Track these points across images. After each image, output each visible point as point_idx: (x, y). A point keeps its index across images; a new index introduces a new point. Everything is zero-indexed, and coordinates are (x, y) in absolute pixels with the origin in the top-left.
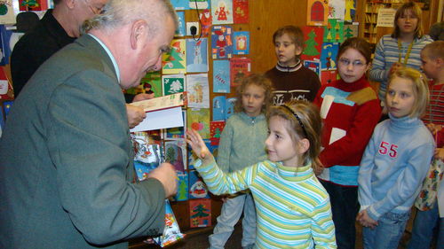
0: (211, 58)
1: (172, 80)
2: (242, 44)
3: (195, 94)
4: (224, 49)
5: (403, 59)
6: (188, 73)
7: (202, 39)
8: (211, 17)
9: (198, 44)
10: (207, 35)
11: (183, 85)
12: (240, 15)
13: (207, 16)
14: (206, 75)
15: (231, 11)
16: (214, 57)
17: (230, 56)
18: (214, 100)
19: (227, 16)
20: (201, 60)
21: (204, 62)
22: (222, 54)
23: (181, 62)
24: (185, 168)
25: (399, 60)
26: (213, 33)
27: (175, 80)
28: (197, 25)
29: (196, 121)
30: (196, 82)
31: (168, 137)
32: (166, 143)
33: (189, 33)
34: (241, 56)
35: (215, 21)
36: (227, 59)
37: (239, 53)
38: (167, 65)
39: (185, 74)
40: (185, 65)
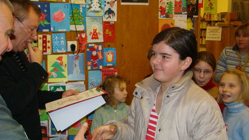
0: (86, 69)
1: (56, 87)
2: (110, 57)
4: (96, 62)
6: (69, 82)
7: (80, 54)
8: (86, 37)
9: (77, 58)
10: (83, 51)
12: (108, 35)
13: (83, 36)
14: (83, 83)
15: (101, 32)
16: (89, 68)
17: (101, 67)
19: (99, 36)
20: (79, 71)
21: (82, 72)
22: (95, 66)
23: (63, 72)
26: (88, 50)
27: (59, 87)
28: (75, 43)
30: (75, 89)
31: (52, 134)
33: (69, 49)
34: (110, 67)
35: (90, 40)
36: (99, 69)
37: (108, 65)
38: (52, 75)
39: (66, 83)
40: (66, 75)
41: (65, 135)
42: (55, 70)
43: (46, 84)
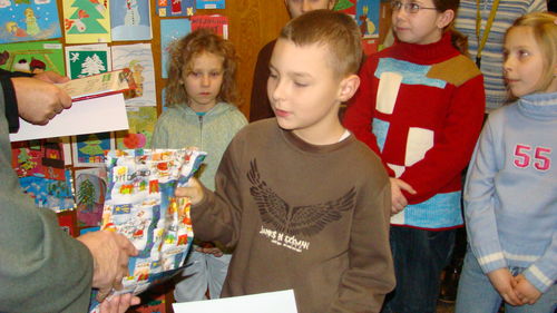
0: (155, 14)
1: (84, 55)
6: (114, 43)
11: (105, 64)
14: (149, 46)
16: (163, 12)
17: (190, 12)
20: (138, 18)
21: (144, 22)
22: (177, 8)
23: (100, 21)
25: (478, 25)
27: (91, 54)
30: (134, 58)
31: (80, 161)
32: (78, 173)
34: (211, 12)
36: (185, 16)
37: (207, 7)
38: (75, 28)
39: (109, 45)
40: (108, 28)
42: (81, 14)
43: (60, 46)
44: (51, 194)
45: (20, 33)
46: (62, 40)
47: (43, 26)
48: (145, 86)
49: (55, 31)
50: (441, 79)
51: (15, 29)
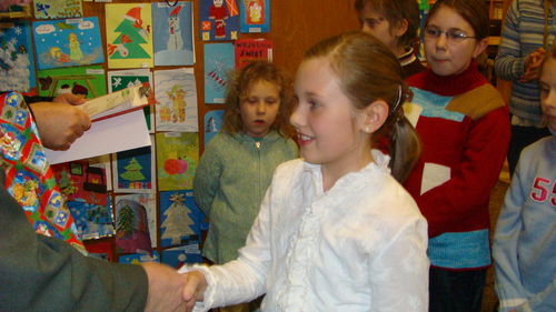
0: (199, 38)
1: (126, 80)
2: (256, 13)
3: (171, 106)
4: (222, 22)
5: (552, 37)
6: (157, 68)
7: (182, 4)
9: (175, 12)
14: (191, 71)
16: (206, 36)
17: (234, 36)
18: (207, 117)
20: (181, 43)
21: (187, 46)
22: (221, 31)
23: (142, 45)
24: (154, 245)
27: (133, 79)
29: (173, 156)
30: (172, 84)
31: (120, 187)
32: (118, 198)
34: (256, 35)
36: (229, 40)
37: (252, 30)
38: (118, 52)
39: (152, 70)
40: (150, 53)
41: (149, 191)
42: (123, 39)
43: (102, 72)
44: (90, 220)
45: (63, 59)
46: (104, 65)
47: (86, 50)
48: (186, 111)
49: (97, 56)
50: (460, 112)
51: (59, 55)
